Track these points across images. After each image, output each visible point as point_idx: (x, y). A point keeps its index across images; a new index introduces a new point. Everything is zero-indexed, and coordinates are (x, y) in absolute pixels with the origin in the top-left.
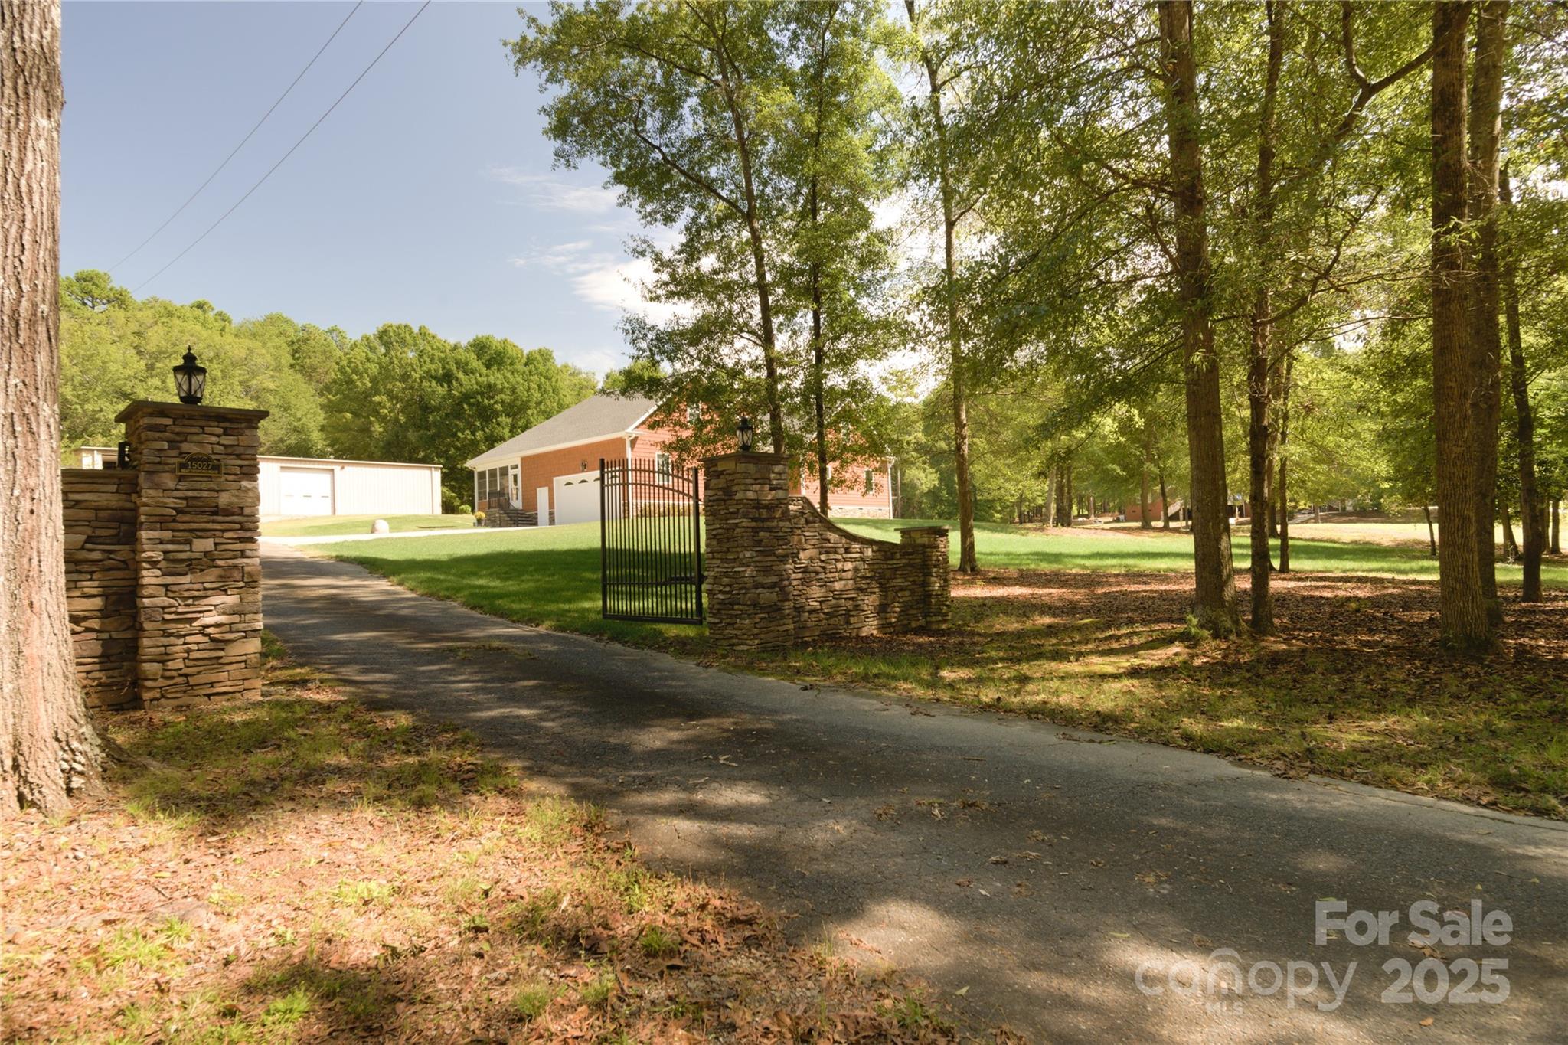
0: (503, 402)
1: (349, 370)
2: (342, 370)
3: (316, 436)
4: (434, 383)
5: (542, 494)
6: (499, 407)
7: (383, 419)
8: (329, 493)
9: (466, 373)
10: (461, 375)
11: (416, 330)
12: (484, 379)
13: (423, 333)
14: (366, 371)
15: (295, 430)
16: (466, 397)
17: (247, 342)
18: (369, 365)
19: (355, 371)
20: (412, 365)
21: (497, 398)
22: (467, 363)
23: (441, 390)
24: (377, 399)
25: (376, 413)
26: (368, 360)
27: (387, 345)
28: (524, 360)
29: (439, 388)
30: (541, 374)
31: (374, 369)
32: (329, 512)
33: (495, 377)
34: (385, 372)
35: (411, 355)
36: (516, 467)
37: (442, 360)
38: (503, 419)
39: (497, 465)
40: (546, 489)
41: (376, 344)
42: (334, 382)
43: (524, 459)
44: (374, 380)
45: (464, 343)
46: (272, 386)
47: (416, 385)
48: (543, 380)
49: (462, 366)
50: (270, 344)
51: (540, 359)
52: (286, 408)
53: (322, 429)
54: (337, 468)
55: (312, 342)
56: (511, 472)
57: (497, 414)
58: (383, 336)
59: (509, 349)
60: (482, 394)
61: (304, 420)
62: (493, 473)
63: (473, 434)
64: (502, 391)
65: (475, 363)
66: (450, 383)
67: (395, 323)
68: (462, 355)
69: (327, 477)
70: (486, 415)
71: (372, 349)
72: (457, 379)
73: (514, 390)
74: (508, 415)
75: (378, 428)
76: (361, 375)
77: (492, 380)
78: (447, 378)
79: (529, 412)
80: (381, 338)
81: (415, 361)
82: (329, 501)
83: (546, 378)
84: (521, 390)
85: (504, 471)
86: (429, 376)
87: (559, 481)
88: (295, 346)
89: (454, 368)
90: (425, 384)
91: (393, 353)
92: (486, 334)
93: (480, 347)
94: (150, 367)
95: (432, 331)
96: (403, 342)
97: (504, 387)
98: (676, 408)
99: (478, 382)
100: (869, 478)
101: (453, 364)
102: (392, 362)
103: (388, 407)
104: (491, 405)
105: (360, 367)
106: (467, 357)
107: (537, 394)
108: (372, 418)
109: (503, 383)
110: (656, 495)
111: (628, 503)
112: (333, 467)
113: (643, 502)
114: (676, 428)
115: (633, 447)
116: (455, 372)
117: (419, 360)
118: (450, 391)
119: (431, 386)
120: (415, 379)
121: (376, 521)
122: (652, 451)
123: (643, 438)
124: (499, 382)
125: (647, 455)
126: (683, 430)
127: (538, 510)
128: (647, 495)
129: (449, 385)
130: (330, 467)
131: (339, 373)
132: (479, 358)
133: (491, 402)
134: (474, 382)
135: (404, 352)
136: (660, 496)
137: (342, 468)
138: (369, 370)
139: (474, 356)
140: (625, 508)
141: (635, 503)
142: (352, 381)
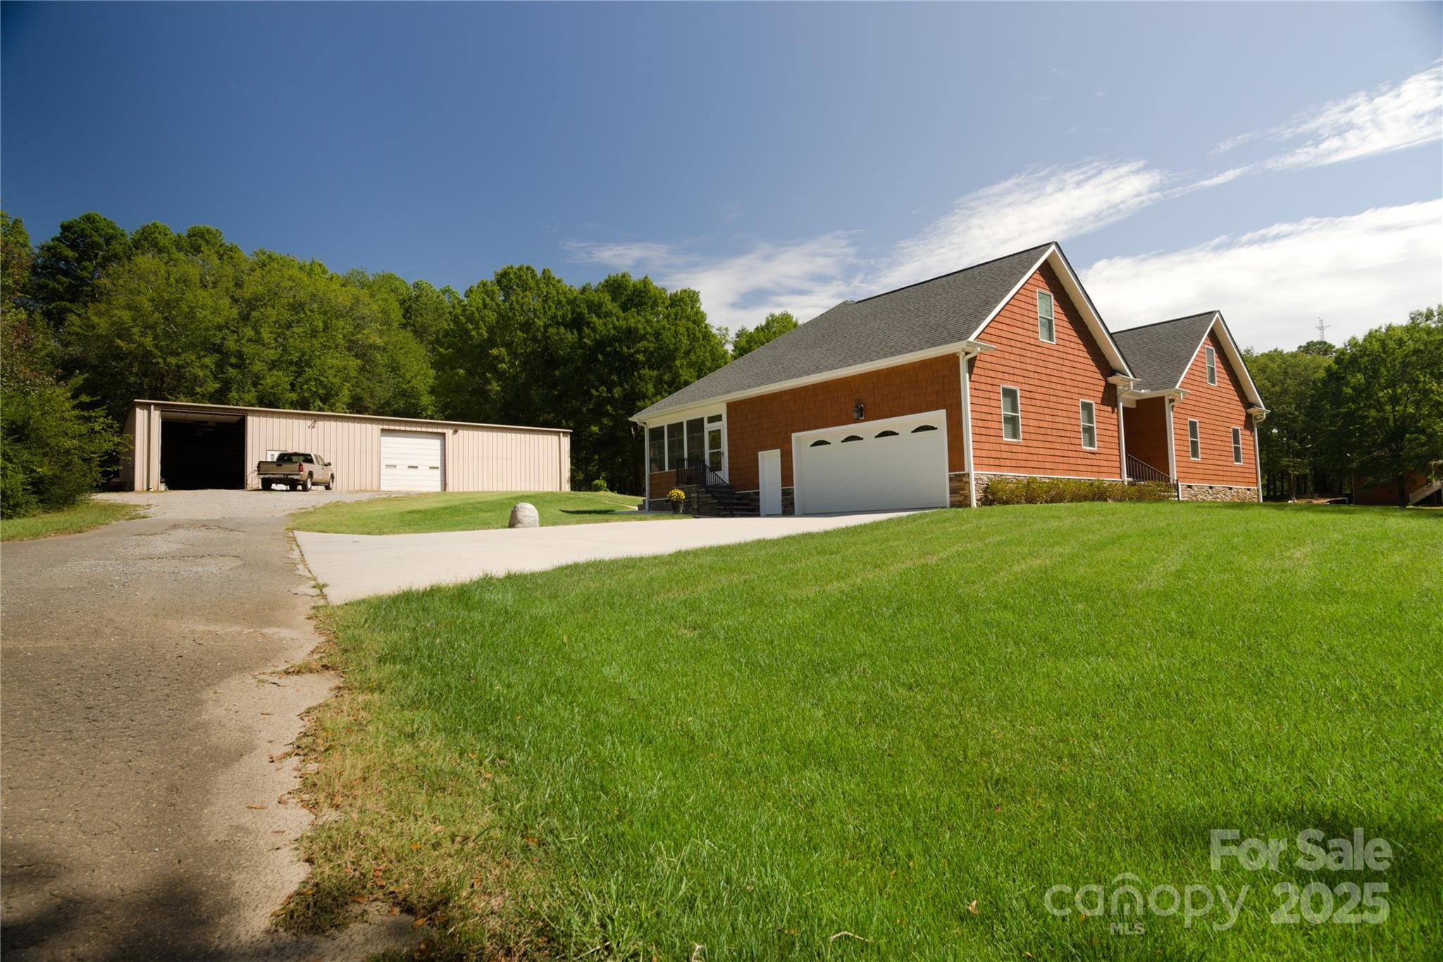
0: (645, 351)
1: (463, 320)
2: (456, 320)
3: (426, 399)
4: (562, 330)
5: (769, 461)
6: (641, 357)
7: (500, 376)
8: (438, 464)
9: (598, 316)
10: (593, 319)
11: (539, 274)
12: (623, 323)
13: (547, 277)
14: (482, 318)
15: (404, 393)
16: (600, 345)
17: (353, 290)
18: (486, 312)
19: (470, 319)
20: (535, 311)
21: (640, 345)
22: (600, 305)
23: (571, 337)
24: (494, 352)
25: (494, 369)
26: (485, 306)
27: (507, 289)
28: (668, 302)
29: (569, 336)
30: (688, 319)
31: (492, 317)
32: (437, 487)
33: (634, 320)
34: (504, 321)
35: (534, 299)
36: (717, 418)
37: (570, 303)
38: (645, 372)
39: (684, 414)
40: (776, 453)
41: (495, 289)
42: (447, 334)
43: (732, 407)
44: (491, 330)
45: (595, 284)
46: (379, 341)
47: (539, 335)
48: (691, 325)
49: (595, 308)
50: (378, 296)
51: (685, 301)
52: (394, 368)
53: (433, 391)
54: (449, 432)
55: (423, 299)
56: (708, 427)
57: (636, 365)
58: (503, 280)
59: (650, 289)
60: (619, 340)
61: (414, 381)
62: (676, 428)
63: (609, 391)
64: (643, 338)
65: (610, 305)
66: (580, 331)
67: (516, 265)
68: (595, 298)
69: (437, 443)
70: (627, 367)
71: (490, 294)
72: (588, 324)
73: (657, 335)
74: (652, 367)
75: (495, 386)
76: (477, 324)
77: (631, 324)
78: (577, 323)
79: (678, 363)
80: (499, 282)
81: (539, 307)
82: (438, 473)
83: (694, 322)
84: (667, 336)
85: (696, 425)
86: (556, 322)
87: (801, 440)
88: (407, 305)
89: (586, 311)
90: (552, 330)
91: (513, 298)
93: (615, 287)
94: (245, 318)
95: (556, 275)
96: (525, 287)
97: (647, 333)
98: (1025, 312)
99: (615, 328)
100: (1236, 441)
101: (583, 306)
102: (512, 309)
103: (507, 360)
104: (632, 355)
105: (476, 315)
106: (600, 298)
107: (685, 341)
108: (489, 375)
109: (645, 328)
110: (1003, 462)
111: (964, 475)
112: (445, 431)
113: (987, 474)
114: (1028, 347)
115: (971, 373)
116: (587, 315)
117: (544, 308)
118: (581, 339)
119: (558, 334)
120: (538, 330)
121: (519, 505)
122: (997, 382)
123: (983, 357)
124: (640, 326)
125: (989, 388)
126: (1033, 348)
127: (761, 490)
128: (991, 461)
129: (579, 334)
130: (440, 431)
131: (451, 324)
132: (614, 300)
133: (632, 351)
134: (610, 326)
135: (526, 296)
136: (1008, 463)
137: (456, 432)
138: (486, 319)
139: (608, 297)
140: (957, 484)
141: (976, 475)
142: (467, 332)
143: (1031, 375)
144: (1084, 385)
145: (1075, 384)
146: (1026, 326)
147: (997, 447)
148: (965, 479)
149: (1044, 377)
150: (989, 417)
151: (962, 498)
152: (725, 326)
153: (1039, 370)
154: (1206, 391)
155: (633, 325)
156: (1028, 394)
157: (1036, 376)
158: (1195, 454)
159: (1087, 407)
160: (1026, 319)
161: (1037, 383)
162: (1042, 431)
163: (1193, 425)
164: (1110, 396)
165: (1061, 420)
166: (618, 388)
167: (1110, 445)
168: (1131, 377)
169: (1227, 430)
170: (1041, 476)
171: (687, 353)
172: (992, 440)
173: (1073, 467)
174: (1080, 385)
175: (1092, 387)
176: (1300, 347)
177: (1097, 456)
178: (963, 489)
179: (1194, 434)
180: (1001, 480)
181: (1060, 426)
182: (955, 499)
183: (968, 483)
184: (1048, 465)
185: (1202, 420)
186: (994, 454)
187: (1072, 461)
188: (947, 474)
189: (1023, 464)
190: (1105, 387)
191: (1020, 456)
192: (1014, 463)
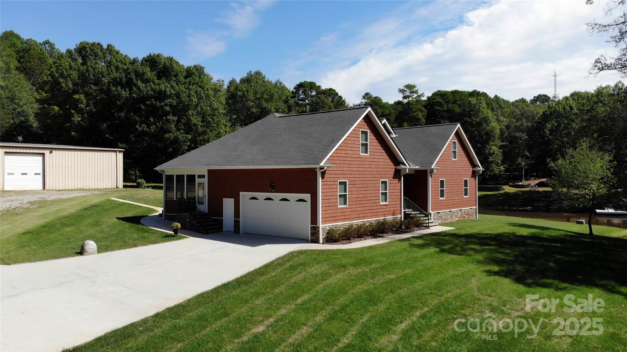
0: (171, 106)
1: (57, 75)
2: (51, 74)
4: (119, 88)
5: (228, 204)
6: (168, 108)
7: (80, 111)
8: (41, 171)
9: (143, 81)
10: (140, 83)
11: (105, 47)
12: (157, 87)
13: (110, 49)
14: (69, 76)
16: (143, 99)
18: (71, 72)
19: (62, 75)
20: (102, 73)
21: (167, 101)
22: (143, 74)
23: (125, 94)
24: (76, 96)
25: (76, 107)
26: (71, 68)
27: (84, 58)
28: (185, 74)
30: (197, 84)
31: (75, 75)
32: (40, 187)
33: (164, 86)
34: (83, 78)
35: (102, 65)
36: (203, 176)
37: (125, 71)
38: (170, 117)
39: (185, 171)
40: (232, 201)
41: (76, 56)
42: (46, 83)
43: (210, 172)
44: (75, 84)
45: (140, 58)
48: (199, 89)
49: (140, 75)
51: (196, 72)
54: (47, 152)
56: (198, 180)
58: (81, 50)
59: (175, 66)
60: (155, 98)
62: (180, 178)
64: (170, 96)
65: (149, 74)
66: (131, 90)
67: (91, 41)
69: (40, 158)
70: (159, 114)
71: (73, 60)
72: (136, 85)
73: (178, 95)
74: (174, 115)
76: (65, 79)
77: (163, 87)
78: (129, 84)
79: (190, 112)
80: (79, 52)
81: (105, 69)
82: (41, 177)
83: (200, 87)
84: (184, 97)
85: (191, 178)
86: (116, 82)
87: (245, 196)
89: (134, 77)
90: (113, 88)
91: (88, 64)
92: (156, 53)
95: (116, 48)
96: (96, 56)
97: (171, 94)
98: (353, 142)
99: (152, 89)
100: (466, 185)
101: (133, 74)
102: (88, 70)
103: (84, 103)
104: (162, 107)
105: (65, 73)
106: (143, 70)
107: (195, 100)
108: (73, 111)
109: (170, 91)
110: (337, 218)
111: (317, 227)
112: (44, 151)
113: (328, 226)
114: (354, 159)
115: (323, 178)
116: (134, 80)
117: (108, 70)
118: (131, 94)
119: (117, 90)
120: (105, 84)
121: (86, 242)
122: (336, 179)
123: (329, 169)
124: (168, 90)
125: (332, 183)
126: (357, 159)
127: (224, 218)
128: (331, 219)
129: (130, 90)
130: (41, 151)
131: (49, 77)
132: (152, 71)
133: (162, 104)
134: (149, 89)
135: (97, 63)
136: (340, 218)
137: (51, 152)
138: (71, 76)
139: (148, 69)
140: (313, 231)
141: (323, 227)
142: (59, 83)
143: (355, 173)
144: (383, 173)
145: (379, 173)
146: (353, 149)
147: (335, 211)
148: (317, 229)
149: (361, 173)
150: (331, 197)
151: (315, 238)
152: (222, 79)
153: (359, 169)
154: (451, 163)
155: (163, 89)
156: (352, 183)
157: (358, 173)
158: (442, 196)
159: (385, 183)
160: (353, 146)
161: (357, 176)
162: (359, 199)
163: (442, 182)
164: (397, 174)
165: (370, 192)
166: (154, 126)
167: (395, 200)
168: (408, 167)
169: (461, 181)
170: (356, 222)
171: (196, 106)
172: (332, 208)
173: (375, 214)
174: (381, 173)
175: (387, 173)
176: (535, 97)
177: (388, 206)
178: (316, 234)
179: (442, 186)
180: (336, 226)
181: (369, 195)
182: (312, 238)
183: (319, 231)
184: (361, 215)
185: (447, 178)
186: (333, 215)
187: (375, 211)
188: (310, 225)
189: (348, 217)
190: (395, 172)
191: (347, 213)
192: (343, 217)
